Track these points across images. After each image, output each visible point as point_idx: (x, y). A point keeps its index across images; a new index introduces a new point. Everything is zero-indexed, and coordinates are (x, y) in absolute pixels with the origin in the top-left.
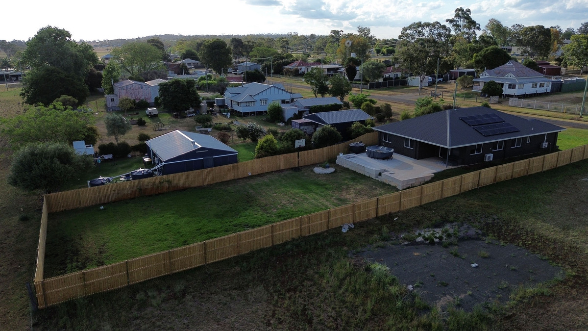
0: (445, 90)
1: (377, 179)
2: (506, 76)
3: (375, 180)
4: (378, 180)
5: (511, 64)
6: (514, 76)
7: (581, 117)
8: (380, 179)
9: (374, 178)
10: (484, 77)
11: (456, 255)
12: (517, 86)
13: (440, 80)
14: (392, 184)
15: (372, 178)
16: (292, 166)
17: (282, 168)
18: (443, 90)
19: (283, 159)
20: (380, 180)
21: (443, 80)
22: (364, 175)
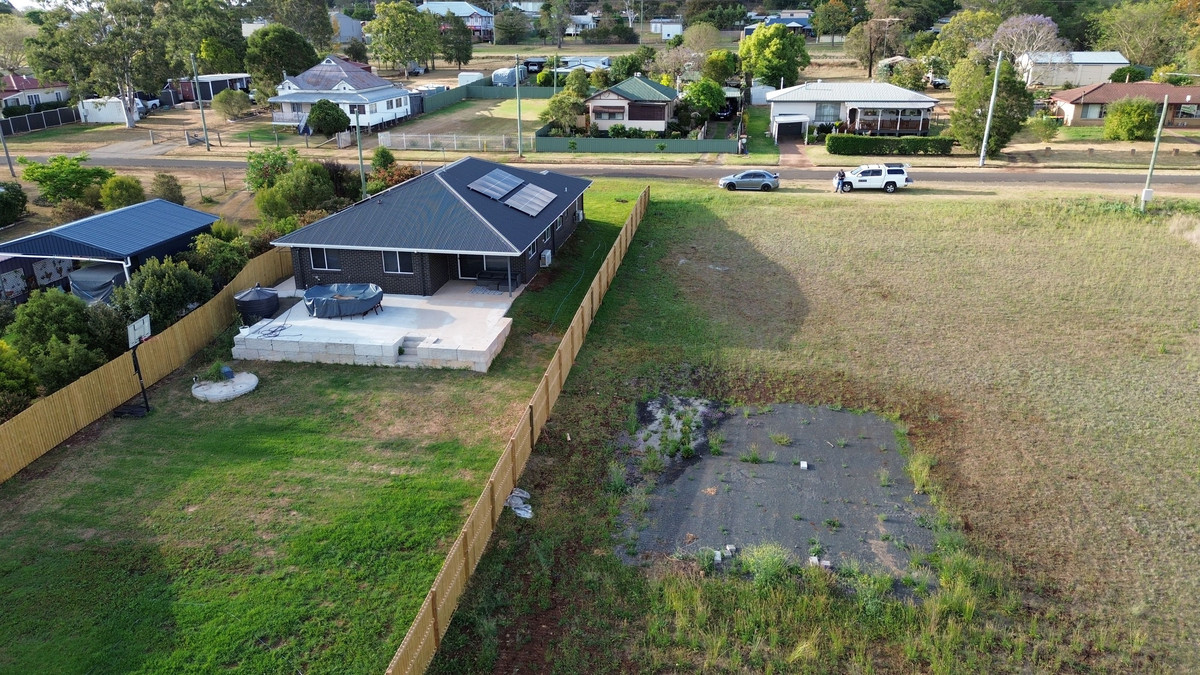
0: (191, 126)
1: (401, 364)
2: (335, 88)
3: (398, 367)
4: (407, 367)
5: (333, 63)
6: (351, 88)
7: (521, 156)
8: (410, 362)
9: (392, 365)
10: (287, 92)
11: (756, 461)
12: (367, 108)
13: (155, 104)
14: (455, 365)
15: (387, 367)
16: (110, 407)
17: (83, 422)
18: (187, 127)
19: (80, 396)
20: (412, 365)
21: (162, 104)
22: (355, 365)
